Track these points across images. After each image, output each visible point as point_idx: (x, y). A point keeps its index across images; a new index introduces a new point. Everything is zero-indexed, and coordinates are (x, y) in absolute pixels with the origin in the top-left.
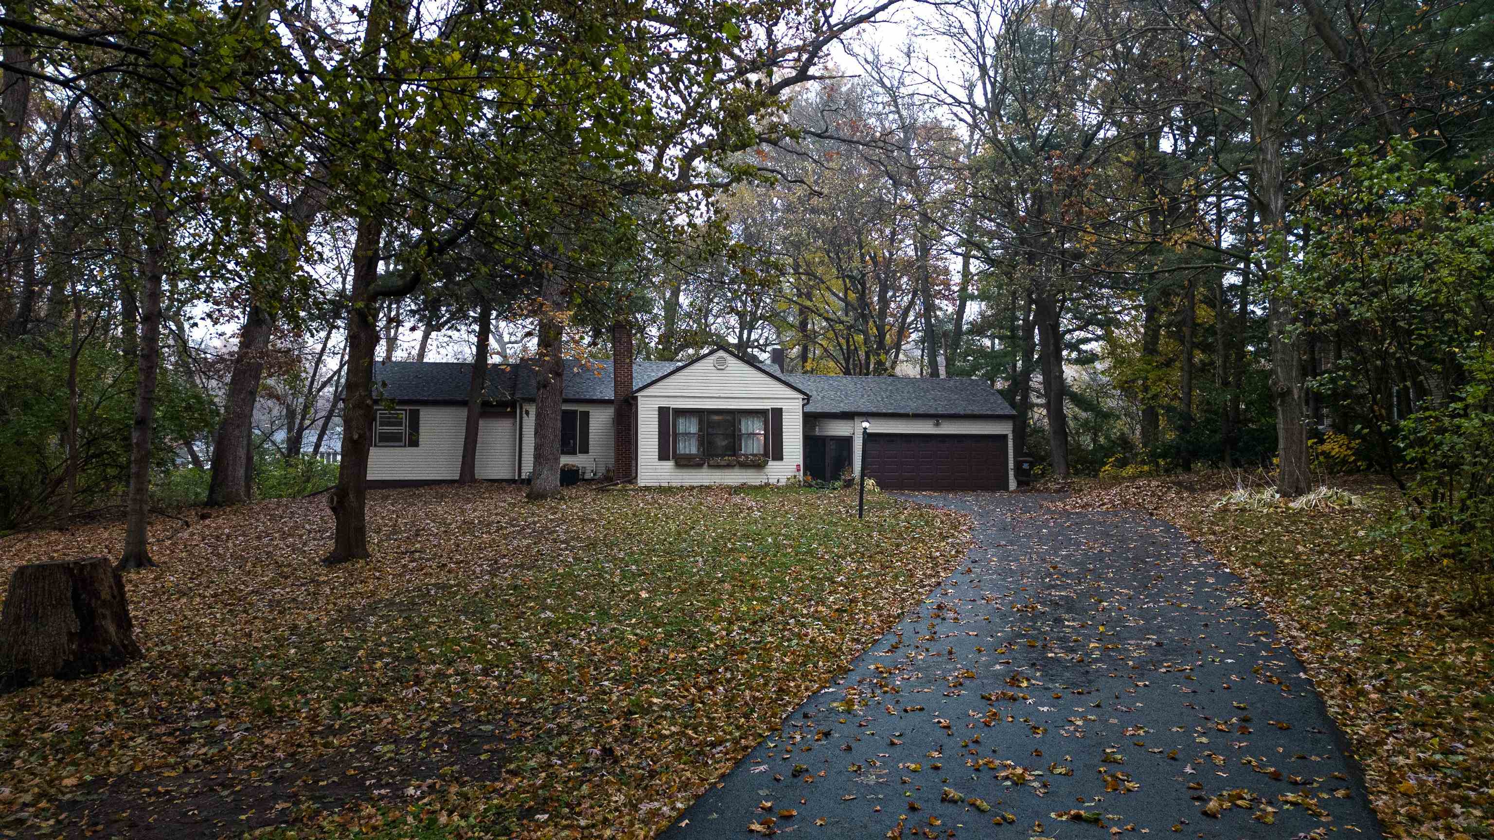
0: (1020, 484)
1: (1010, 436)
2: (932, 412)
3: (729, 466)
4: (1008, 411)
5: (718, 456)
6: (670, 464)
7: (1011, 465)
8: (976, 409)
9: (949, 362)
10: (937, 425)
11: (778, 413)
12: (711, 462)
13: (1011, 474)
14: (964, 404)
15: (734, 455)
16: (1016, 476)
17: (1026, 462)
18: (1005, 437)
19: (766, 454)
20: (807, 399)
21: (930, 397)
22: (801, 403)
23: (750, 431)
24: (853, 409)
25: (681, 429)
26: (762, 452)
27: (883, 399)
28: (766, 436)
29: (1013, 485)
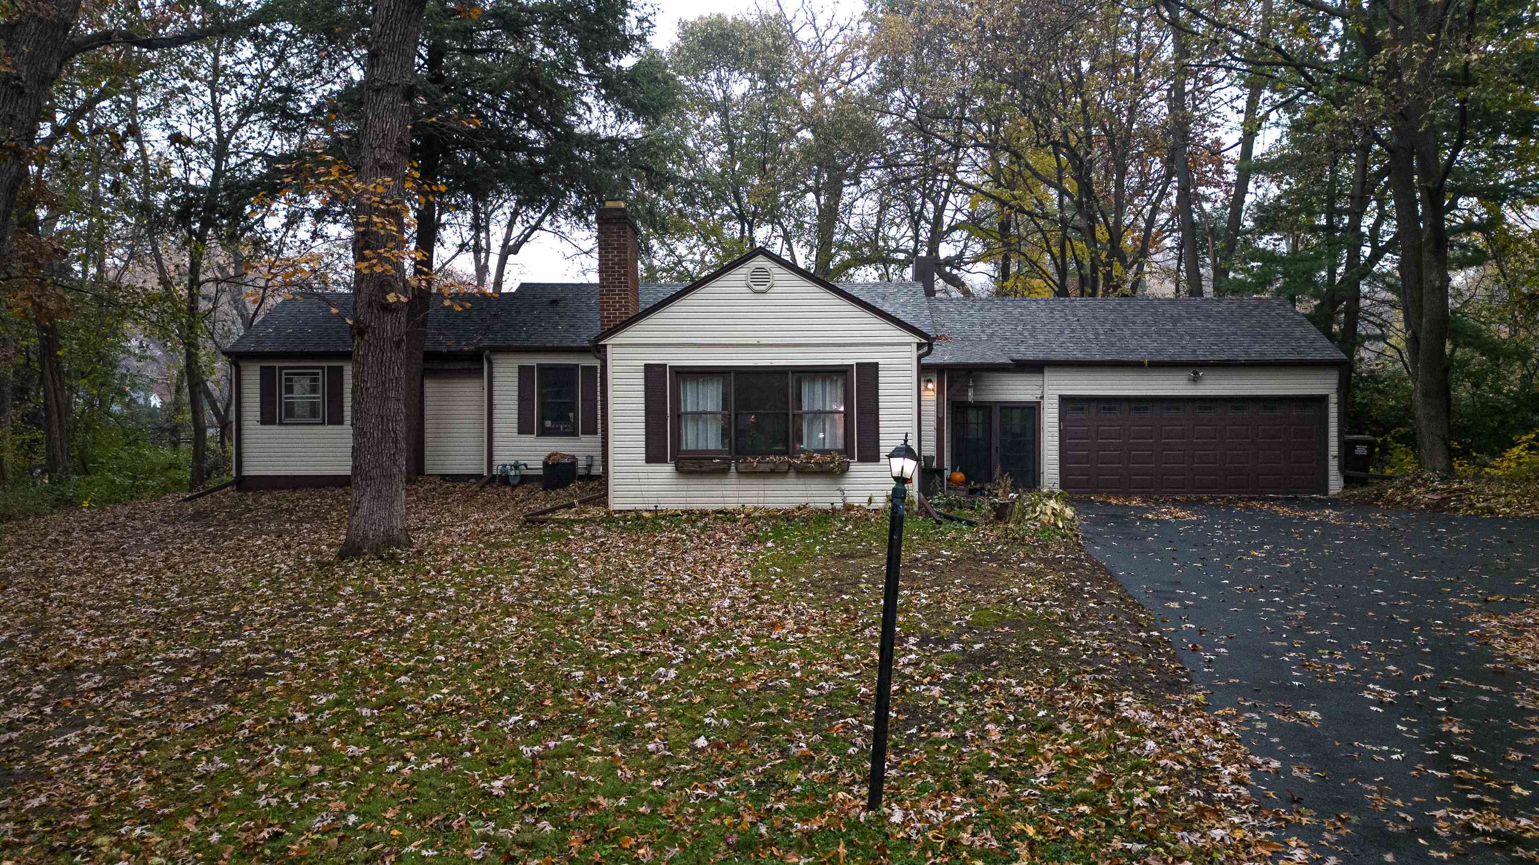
0: (1349, 482)
1: (1333, 399)
2: (1185, 358)
3: (774, 473)
4: (1333, 353)
5: (754, 454)
6: (668, 469)
7: (1333, 448)
8: (1270, 352)
9: (1220, 273)
10: (1195, 380)
11: (869, 372)
12: (742, 467)
13: (1333, 465)
14: (1246, 342)
15: (786, 453)
16: (1341, 469)
17: (1362, 442)
18: (1321, 401)
19: (847, 451)
20: (927, 343)
21: (1181, 330)
22: (914, 353)
23: (818, 406)
24: (1041, 356)
25: (689, 404)
26: (840, 445)
27: (1097, 335)
28: (847, 415)
29: (1335, 484)
